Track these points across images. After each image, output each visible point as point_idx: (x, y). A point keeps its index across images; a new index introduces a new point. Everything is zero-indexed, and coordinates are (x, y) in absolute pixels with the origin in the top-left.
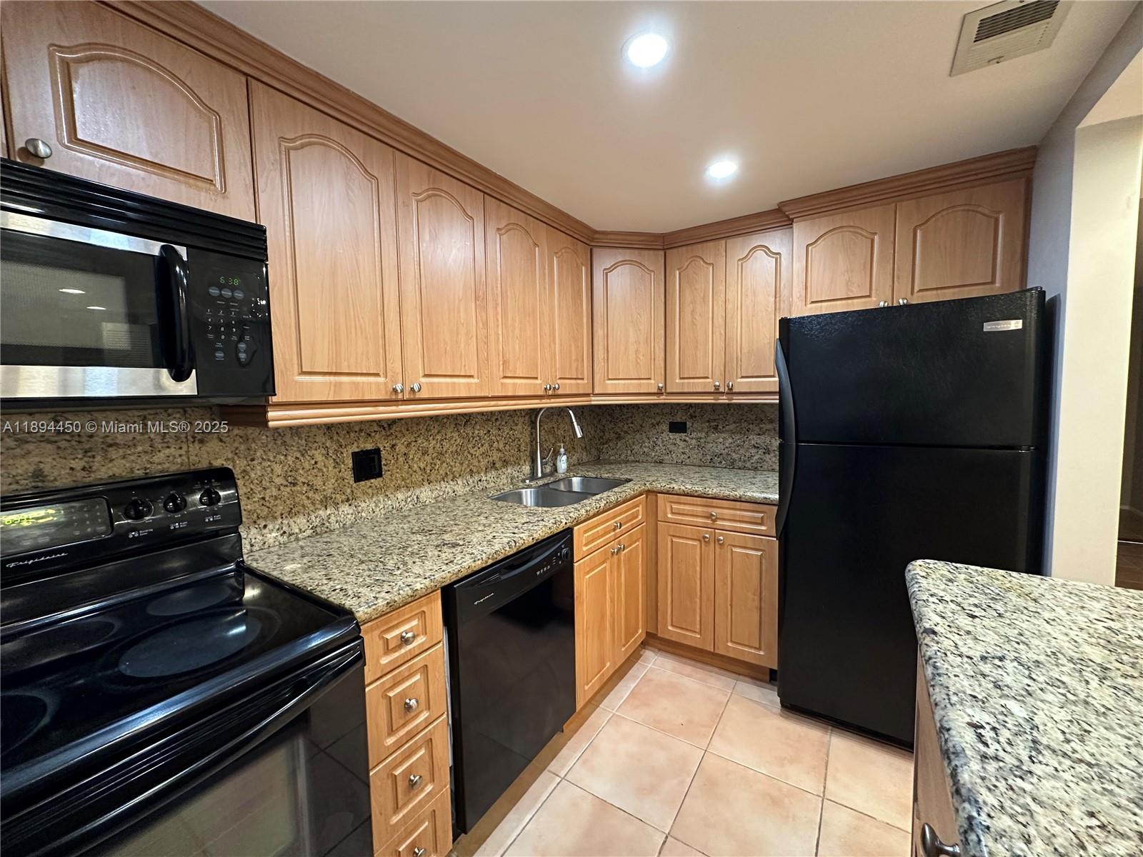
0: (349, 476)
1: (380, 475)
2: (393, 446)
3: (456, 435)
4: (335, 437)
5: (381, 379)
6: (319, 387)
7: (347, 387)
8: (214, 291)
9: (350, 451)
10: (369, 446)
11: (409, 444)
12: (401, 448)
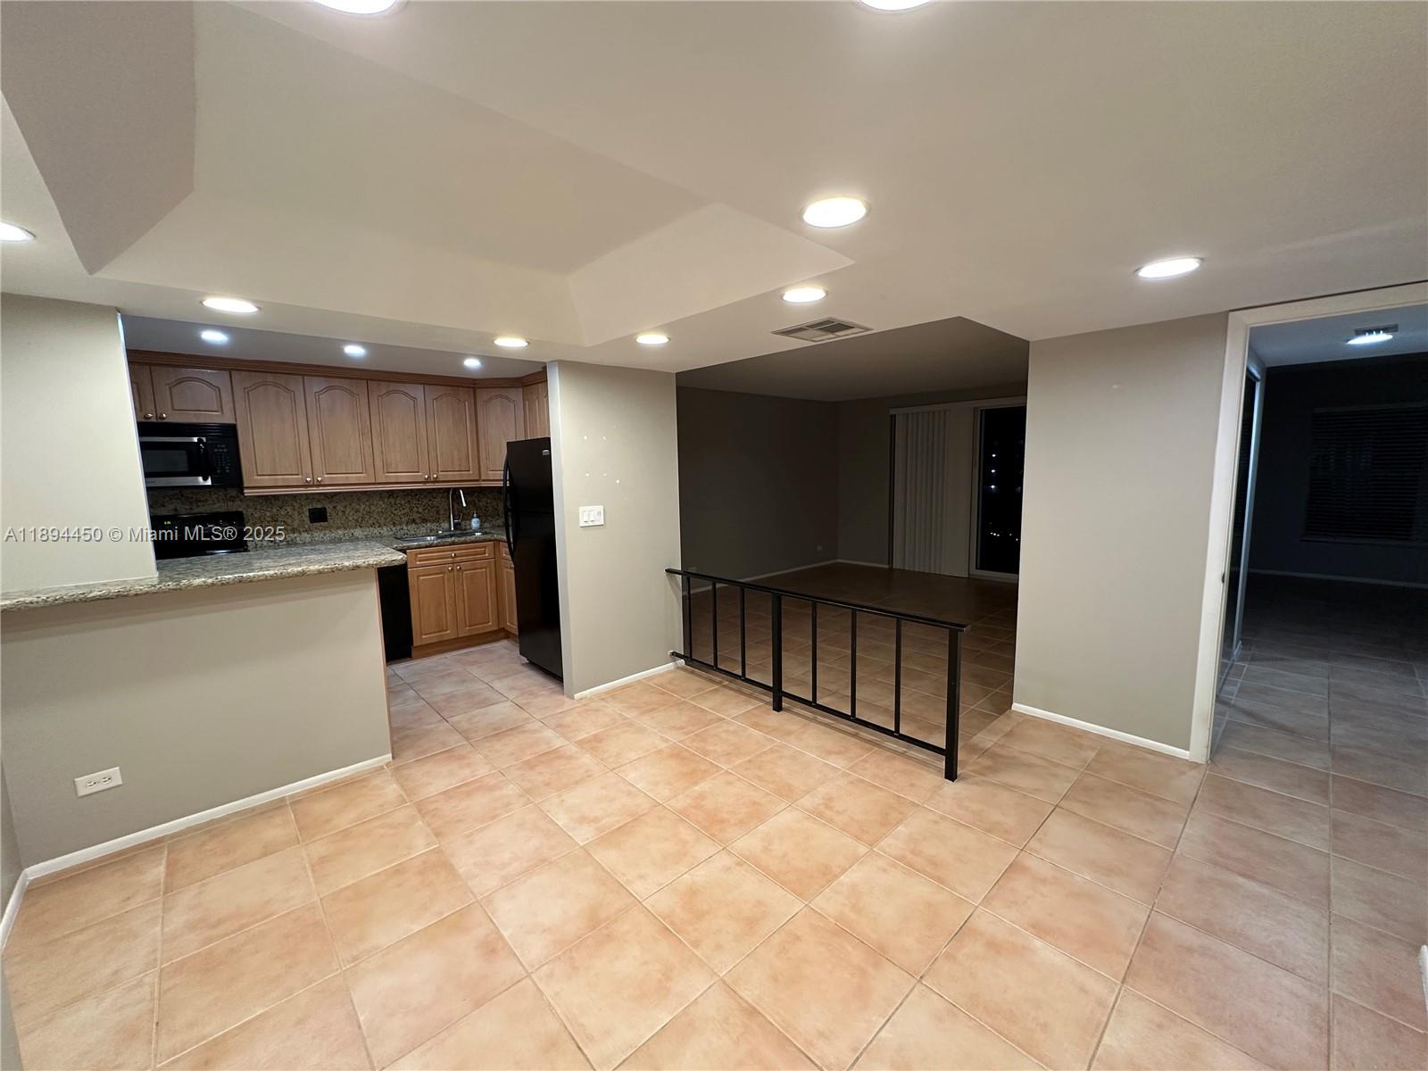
0: (307, 520)
1: (326, 521)
2: (335, 507)
3: (381, 503)
4: (299, 501)
5: (300, 476)
6: (267, 481)
7: (280, 480)
8: (216, 450)
9: (308, 508)
10: (319, 506)
11: (346, 506)
12: (340, 507)
